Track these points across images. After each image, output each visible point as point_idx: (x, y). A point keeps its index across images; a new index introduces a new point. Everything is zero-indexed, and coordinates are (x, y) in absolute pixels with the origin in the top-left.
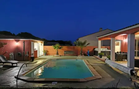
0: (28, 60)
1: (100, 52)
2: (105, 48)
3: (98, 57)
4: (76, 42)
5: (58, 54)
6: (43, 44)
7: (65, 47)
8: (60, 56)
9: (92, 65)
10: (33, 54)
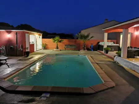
0: (22, 56)
1: (106, 47)
2: (111, 42)
3: (103, 52)
4: (79, 35)
5: (57, 48)
6: (41, 37)
7: (65, 41)
8: (61, 50)
9: (97, 64)
10: (28, 48)
